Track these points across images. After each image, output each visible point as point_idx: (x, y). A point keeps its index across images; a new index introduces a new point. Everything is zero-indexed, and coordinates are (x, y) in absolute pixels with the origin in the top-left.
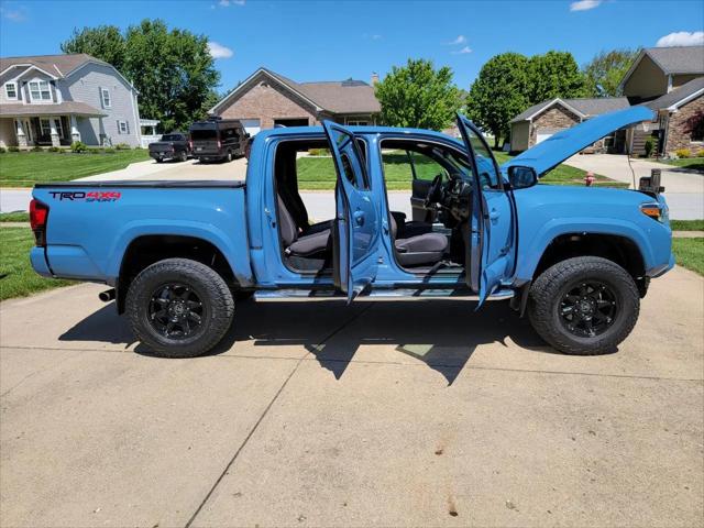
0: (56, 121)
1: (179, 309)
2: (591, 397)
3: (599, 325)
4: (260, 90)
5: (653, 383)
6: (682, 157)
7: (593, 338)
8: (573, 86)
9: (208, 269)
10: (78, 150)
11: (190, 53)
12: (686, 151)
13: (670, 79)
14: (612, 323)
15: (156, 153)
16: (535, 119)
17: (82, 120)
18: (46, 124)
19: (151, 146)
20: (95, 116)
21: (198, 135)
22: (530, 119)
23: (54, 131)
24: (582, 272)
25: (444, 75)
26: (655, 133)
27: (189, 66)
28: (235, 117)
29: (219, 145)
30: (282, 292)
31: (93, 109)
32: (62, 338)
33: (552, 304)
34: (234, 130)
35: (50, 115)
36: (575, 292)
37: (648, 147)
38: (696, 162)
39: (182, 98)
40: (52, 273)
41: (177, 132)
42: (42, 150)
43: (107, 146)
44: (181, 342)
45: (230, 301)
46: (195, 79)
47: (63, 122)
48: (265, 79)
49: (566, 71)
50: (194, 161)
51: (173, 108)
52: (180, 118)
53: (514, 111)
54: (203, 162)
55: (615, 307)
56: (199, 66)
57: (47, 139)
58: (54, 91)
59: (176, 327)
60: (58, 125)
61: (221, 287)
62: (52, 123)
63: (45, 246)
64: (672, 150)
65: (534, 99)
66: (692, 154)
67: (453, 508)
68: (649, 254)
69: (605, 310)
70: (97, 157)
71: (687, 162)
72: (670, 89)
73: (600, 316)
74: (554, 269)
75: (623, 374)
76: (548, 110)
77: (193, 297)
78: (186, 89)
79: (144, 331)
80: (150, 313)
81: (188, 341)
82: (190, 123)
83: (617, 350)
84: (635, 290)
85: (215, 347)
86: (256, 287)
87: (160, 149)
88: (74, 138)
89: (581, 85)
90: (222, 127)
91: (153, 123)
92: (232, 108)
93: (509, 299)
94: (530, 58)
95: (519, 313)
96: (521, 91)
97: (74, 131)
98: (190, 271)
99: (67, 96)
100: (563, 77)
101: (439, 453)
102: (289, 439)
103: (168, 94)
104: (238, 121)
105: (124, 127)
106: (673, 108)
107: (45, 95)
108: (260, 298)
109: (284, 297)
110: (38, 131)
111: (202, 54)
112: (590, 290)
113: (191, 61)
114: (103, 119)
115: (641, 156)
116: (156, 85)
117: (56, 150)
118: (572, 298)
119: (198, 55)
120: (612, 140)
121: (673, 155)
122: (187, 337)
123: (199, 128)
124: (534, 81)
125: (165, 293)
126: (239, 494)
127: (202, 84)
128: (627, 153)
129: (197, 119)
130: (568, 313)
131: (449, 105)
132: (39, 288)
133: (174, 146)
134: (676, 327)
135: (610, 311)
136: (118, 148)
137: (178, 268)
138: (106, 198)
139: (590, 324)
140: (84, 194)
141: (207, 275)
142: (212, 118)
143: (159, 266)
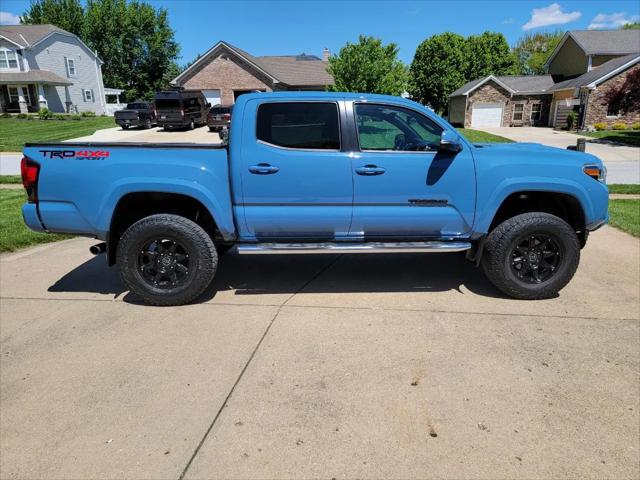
0: (24, 89)
1: (167, 261)
2: (541, 335)
3: (544, 273)
4: (220, 62)
5: (592, 322)
6: (598, 129)
7: (539, 284)
8: (505, 65)
9: (194, 224)
10: (46, 117)
11: (150, 26)
12: (603, 125)
13: (590, 60)
14: (555, 271)
15: (121, 120)
16: (471, 94)
17: (49, 88)
18: (14, 91)
19: (117, 113)
20: (61, 84)
21: (162, 104)
22: (467, 93)
23: (21, 99)
24: (531, 226)
25: (391, 51)
26: (576, 108)
27: (150, 37)
28: (196, 88)
29: (183, 114)
30: (263, 246)
31: (59, 78)
32: (51, 289)
33: (505, 255)
34: (196, 99)
35: (17, 83)
36: (525, 244)
37: (570, 121)
38: (611, 134)
39: (144, 68)
40: (45, 228)
41: (139, 101)
42: (11, 117)
43: (72, 113)
44: (170, 291)
45: (215, 254)
46: (156, 51)
47: (31, 90)
48: (224, 51)
49: (498, 51)
50: (158, 128)
51: (134, 79)
52: (142, 89)
53: (450, 86)
54: (167, 130)
55: (558, 256)
56: (160, 38)
57: (15, 106)
58: (20, 60)
59: (164, 278)
60: (25, 93)
61: (207, 240)
62: (20, 91)
63: (36, 202)
64: (590, 124)
65: (469, 76)
66: (607, 127)
67: (433, 431)
68: (590, 211)
69: (550, 260)
70: (66, 123)
71: (603, 134)
72: (590, 68)
73: (546, 265)
74: (507, 223)
75: (565, 315)
76: (483, 86)
77: (180, 250)
78: (147, 60)
79: (134, 281)
80: (140, 265)
81: (176, 290)
82: (151, 93)
83: (558, 295)
84: (577, 242)
85: (201, 296)
86: (238, 240)
87: (125, 116)
88: (42, 106)
89: (511, 64)
90: (185, 96)
91: (118, 92)
92: (194, 79)
93: (465, 251)
94: (466, 38)
95: (475, 263)
96: (457, 68)
97: (41, 98)
98: (176, 226)
99: (33, 65)
100: (496, 57)
101: (414, 384)
102: (279, 374)
103: (131, 64)
104: (199, 91)
105: (88, 96)
106: (592, 85)
107: (13, 63)
108: (243, 250)
109: (265, 250)
110: (7, 98)
111: (162, 26)
112: (537, 242)
113: (152, 32)
114: (69, 88)
115: (563, 129)
116: (119, 57)
117: (24, 116)
118: (522, 250)
119: (157, 27)
120: (538, 114)
121: (591, 128)
122: (175, 286)
123: (163, 97)
124: (469, 60)
125: (153, 246)
126: (240, 424)
127: (162, 56)
128: (551, 127)
129: (158, 89)
130: (518, 263)
131: (397, 79)
132: (24, 244)
133: (139, 114)
134: (606, 275)
135: (554, 260)
136: (84, 115)
137: (166, 223)
138: (95, 157)
139: (536, 273)
140: (74, 152)
141: (193, 229)
142: (176, 88)
143: (148, 221)
